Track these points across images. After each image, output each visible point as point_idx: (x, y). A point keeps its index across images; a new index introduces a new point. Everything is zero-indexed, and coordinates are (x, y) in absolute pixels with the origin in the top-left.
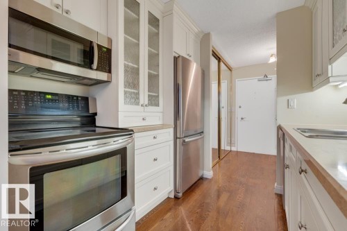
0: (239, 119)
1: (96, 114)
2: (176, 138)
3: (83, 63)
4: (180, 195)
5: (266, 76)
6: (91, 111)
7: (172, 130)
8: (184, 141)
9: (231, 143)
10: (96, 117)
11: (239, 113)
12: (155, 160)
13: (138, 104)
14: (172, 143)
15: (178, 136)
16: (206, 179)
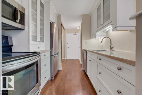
0: (67, 48)
1: (12, 46)
2: (51, 55)
3: (11, 18)
4: (53, 78)
5: (76, 33)
6: (10, 44)
7: (50, 52)
8: (54, 56)
9: (64, 57)
10: (12, 47)
11: (67, 46)
12: (45, 65)
13: (36, 41)
14: (50, 58)
15: (52, 55)
16: (60, 71)
